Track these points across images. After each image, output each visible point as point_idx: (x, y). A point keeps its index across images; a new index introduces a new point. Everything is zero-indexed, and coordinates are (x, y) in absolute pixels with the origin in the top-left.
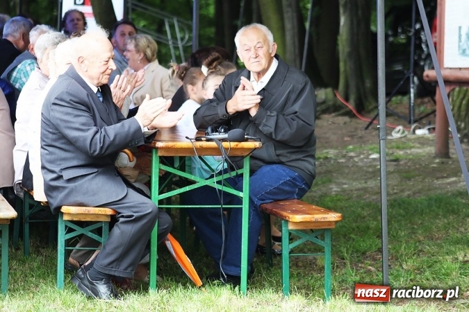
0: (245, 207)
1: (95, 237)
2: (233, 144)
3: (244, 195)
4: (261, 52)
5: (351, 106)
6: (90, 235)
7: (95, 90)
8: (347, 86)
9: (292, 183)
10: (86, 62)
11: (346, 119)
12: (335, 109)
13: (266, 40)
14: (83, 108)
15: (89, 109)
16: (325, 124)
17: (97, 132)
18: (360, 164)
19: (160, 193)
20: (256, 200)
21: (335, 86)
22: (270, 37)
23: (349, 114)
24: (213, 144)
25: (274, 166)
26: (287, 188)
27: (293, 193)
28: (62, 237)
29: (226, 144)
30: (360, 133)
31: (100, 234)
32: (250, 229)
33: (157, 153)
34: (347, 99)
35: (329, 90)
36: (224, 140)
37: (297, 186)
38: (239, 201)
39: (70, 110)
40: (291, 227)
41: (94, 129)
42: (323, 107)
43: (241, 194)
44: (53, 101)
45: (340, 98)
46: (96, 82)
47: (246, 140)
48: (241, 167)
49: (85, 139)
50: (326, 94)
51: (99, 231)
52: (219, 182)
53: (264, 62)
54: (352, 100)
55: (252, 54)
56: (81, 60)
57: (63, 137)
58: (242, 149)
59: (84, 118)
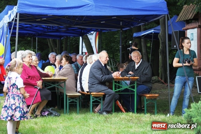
0: (135, 93)
1: (99, 101)
2: (132, 77)
3: (135, 90)
4: (138, 57)
5: (163, 81)
6: (98, 100)
7: (103, 65)
8: (162, 75)
9: (147, 89)
10: (101, 58)
11: (162, 84)
12: (158, 82)
13: (139, 54)
14: (100, 70)
15: (101, 70)
16: (155, 85)
17: (103, 76)
18: (165, 93)
19: (115, 90)
20: (138, 93)
21: (158, 76)
22: (140, 54)
23: (162, 83)
24: (128, 77)
25: (142, 85)
26: (146, 91)
27: (147, 92)
28: (91, 101)
29: (131, 78)
30: (165, 87)
31: (101, 100)
32: (137, 100)
33: (114, 80)
34: (162, 79)
35: (157, 77)
36: (130, 77)
37: (148, 90)
38: (134, 92)
39: (97, 70)
40: (147, 98)
41: (102, 75)
42: (155, 81)
43: (134, 90)
44: (93, 67)
45: (160, 79)
46: (104, 63)
47: (136, 77)
48: (134, 83)
49: (100, 78)
50: (156, 78)
51: (100, 99)
52: (129, 87)
53: (139, 60)
54: (163, 79)
55: (136, 58)
56: (100, 58)
57: (94, 76)
58: (135, 79)
59: (100, 72)
